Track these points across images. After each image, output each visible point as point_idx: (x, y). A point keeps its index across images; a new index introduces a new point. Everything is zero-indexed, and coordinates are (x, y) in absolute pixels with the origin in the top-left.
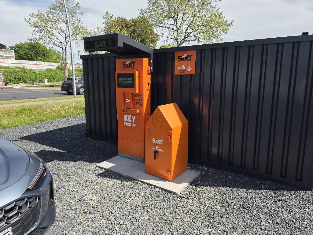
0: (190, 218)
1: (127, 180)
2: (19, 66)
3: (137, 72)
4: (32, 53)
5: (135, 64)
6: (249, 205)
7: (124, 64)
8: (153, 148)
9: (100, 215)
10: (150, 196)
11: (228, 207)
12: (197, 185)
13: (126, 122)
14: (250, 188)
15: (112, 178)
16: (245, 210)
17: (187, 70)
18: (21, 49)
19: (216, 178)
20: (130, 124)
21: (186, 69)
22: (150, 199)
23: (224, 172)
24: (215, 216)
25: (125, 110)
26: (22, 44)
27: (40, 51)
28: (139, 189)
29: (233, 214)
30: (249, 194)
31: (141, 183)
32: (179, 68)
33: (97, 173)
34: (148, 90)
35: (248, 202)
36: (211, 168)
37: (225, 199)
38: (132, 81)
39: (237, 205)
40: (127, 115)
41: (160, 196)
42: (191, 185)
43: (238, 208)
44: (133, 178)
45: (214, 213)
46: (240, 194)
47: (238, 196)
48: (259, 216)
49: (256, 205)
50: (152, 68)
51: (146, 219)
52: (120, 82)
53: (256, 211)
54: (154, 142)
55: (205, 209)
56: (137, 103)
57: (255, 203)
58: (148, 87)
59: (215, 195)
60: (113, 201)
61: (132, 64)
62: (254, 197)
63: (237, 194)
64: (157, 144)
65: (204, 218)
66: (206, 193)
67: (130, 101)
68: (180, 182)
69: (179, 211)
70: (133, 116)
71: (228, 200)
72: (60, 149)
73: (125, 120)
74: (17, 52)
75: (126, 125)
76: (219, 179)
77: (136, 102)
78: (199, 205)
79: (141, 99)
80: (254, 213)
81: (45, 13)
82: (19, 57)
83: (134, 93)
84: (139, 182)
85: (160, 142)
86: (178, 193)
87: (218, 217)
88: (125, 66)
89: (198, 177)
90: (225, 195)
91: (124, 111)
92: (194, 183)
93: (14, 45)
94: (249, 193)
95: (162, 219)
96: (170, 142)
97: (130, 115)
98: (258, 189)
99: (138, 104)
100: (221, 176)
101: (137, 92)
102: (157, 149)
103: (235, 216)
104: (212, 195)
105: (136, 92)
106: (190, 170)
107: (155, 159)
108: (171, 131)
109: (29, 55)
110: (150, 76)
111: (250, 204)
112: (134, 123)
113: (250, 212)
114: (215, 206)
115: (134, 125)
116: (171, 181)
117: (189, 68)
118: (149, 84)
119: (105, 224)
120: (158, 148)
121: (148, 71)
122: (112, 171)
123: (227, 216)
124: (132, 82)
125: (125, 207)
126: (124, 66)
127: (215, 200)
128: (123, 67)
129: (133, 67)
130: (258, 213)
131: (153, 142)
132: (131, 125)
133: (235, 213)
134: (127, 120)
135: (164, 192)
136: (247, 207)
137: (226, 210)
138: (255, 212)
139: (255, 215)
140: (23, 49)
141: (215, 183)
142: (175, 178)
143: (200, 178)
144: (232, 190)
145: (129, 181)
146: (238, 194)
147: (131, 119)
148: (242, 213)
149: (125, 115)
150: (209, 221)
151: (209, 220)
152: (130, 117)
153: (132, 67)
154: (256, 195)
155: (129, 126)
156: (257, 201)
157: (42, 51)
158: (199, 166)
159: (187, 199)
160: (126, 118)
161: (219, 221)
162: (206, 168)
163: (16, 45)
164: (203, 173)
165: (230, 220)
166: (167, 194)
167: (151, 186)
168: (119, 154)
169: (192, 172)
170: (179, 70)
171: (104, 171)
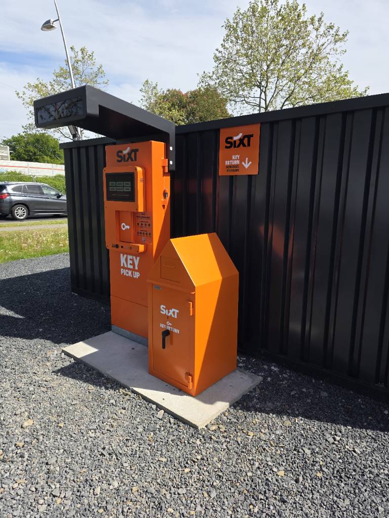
0: (209, 496)
1: (109, 386)
2: (13, 171)
3: (139, 169)
4: (36, 150)
5: (137, 153)
6: (355, 471)
7: (120, 154)
8: (162, 326)
9: (20, 468)
10: (140, 430)
11: (305, 473)
12: (248, 409)
13: (124, 267)
14: (365, 424)
15: (81, 379)
16: (343, 485)
17: (243, 166)
18: (19, 144)
19: (292, 393)
20: (130, 273)
21: (241, 162)
22: (139, 435)
23: (314, 381)
24: (267, 495)
25: (120, 244)
26: (22, 137)
27: (48, 147)
28: (125, 409)
29: (313, 494)
30: (358, 441)
31: (132, 395)
32: (227, 163)
33: (60, 365)
34: (164, 206)
35: (354, 461)
36: (288, 371)
37: (301, 450)
38: (130, 188)
39: (326, 470)
40: (125, 256)
41: (162, 429)
42: (235, 407)
43: (327, 479)
44: (120, 382)
45: (267, 487)
46: (338, 438)
47: (333, 443)
48: (373, 504)
49: (371, 472)
50: (171, 163)
51: (111, 487)
52: (111, 189)
53: (368, 489)
54: (164, 313)
55: (250, 474)
56: (142, 232)
57: (370, 467)
58: (163, 200)
59: (281, 437)
60: (61, 433)
61: (133, 153)
62: (369, 450)
63: (331, 440)
64: (168, 317)
65: (242, 498)
66: (263, 430)
67: (128, 227)
68: (210, 401)
69: (189, 475)
70: (134, 257)
71: (308, 452)
72: (17, 313)
73: (122, 265)
74: (13, 148)
75: (123, 273)
76: (299, 398)
77: (139, 230)
78: (239, 461)
79: (149, 225)
80: (362, 496)
81: (49, 84)
82: (17, 156)
83: (135, 211)
84: (129, 393)
85: (174, 313)
86: (201, 425)
87: (275, 498)
88: (122, 159)
89: (255, 389)
90: (302, 440)
91: (117, 246)
92: (243, 403)
93: (10, 138)
94: (360, 438)
95: (147, 491)
96: (191, 315)
97: (130, 254)
98: (381, 430)
99: (144, 234)
100: (304, 390)
101: (141, 209)
102: (169, 328)
103: (316, 502)
104: (273, 436)
105: (137, 209)
106: (240, 371)
107: (164, 347)
108: (193, 293)
109: (31, 154)
110: (168, 178)
111: (358, 469)
112: (137, 271)
113: (352, 492)
114: (275, 469)
115: (137, 275)
116: (194, 394)
117: (247, 163)
118: (165, 194)
119: (21, 492)
120: (170, 326)
121: (164, 167)
122: (85, 365)
123: (297, 500)
124: (130, 190)
125: (80, 452)
126: (120, 159)
127: (279, 452)
128: (118, 161)
129: (134, 160)
130: (373, 498)
131: (161, 312)
132: (132, 274)
133: (318, 492)
134: (126, 266)
135: (172, 420)
136: (349, 478)
137: (297, 481)
138: (366, 494)
139: (365, 500)
140: (24, 145)
141: (287, 406)
142: (205, 390)
143: (258, 391)
144: (323, 429)
145: (112, 388)
146: (334, 439)
147: (131, 262)
148: (333, 492)
149: (121, 255)
150: (250, 510)
151: (251, 507)
152: (130, 259)
153: (132, 160)
154: (376, 445)
155: (128, 276)
156: (376, 460)
157: (52, 147)
158: (264, 362)
159: (217, 442)
160: (123, 260)
161: (274, 511)
162: (276, 369)
163: (13, 137)
164: (269, 379)
165: (302, 510)
166: (179, 426)
167: (150, 405)
168: (112, 329)
169: (244, 377)
170: (227, 167)
171: (73, 361)
